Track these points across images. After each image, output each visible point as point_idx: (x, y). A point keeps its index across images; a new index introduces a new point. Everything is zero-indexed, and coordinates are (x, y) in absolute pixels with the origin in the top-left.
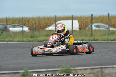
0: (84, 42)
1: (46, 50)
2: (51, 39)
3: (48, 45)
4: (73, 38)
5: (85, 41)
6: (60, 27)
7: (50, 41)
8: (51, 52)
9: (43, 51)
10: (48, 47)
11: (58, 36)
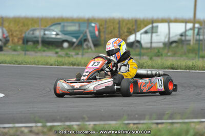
0: (159, 74)
2: (90, 66)
3: (82, 78)
4: (135, 65)
5: (161, 72)
6: (111, 45)
8: (85, 89)
9: (71, 88)
10: (82, 81)
11: (104, 61)
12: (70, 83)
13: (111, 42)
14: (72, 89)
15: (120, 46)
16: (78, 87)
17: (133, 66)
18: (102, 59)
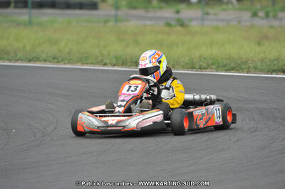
0: (211, 100)
1: (112, 120)
2: (125, 90)
3: (117, 109)
4: (182, 88)
5: (214, 97)
6: (147, 61)
7: (122, 98)
8: (124, 127)
10: (118, 114)
11: (144, 84)
12: (100, 116)
13: (148, 56)
14: (104, 125)
15: (160, 62)
16: (114, 123)
17: (179, 88)
18: (140, 82)
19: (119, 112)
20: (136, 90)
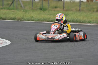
2: (53, 26)
3: (51, 33)
6: (59, 17)
7: (52, 29)
8: (54, 39)
9: (47, 38)
11: (59, 24)
12: (45, 35)
13: (59, 15)
16: (51, 37)
18: (58, 24)
19: (52, 34)
20: (57, 26)
